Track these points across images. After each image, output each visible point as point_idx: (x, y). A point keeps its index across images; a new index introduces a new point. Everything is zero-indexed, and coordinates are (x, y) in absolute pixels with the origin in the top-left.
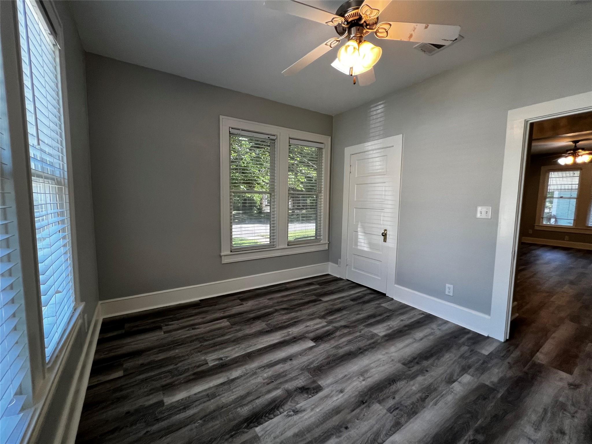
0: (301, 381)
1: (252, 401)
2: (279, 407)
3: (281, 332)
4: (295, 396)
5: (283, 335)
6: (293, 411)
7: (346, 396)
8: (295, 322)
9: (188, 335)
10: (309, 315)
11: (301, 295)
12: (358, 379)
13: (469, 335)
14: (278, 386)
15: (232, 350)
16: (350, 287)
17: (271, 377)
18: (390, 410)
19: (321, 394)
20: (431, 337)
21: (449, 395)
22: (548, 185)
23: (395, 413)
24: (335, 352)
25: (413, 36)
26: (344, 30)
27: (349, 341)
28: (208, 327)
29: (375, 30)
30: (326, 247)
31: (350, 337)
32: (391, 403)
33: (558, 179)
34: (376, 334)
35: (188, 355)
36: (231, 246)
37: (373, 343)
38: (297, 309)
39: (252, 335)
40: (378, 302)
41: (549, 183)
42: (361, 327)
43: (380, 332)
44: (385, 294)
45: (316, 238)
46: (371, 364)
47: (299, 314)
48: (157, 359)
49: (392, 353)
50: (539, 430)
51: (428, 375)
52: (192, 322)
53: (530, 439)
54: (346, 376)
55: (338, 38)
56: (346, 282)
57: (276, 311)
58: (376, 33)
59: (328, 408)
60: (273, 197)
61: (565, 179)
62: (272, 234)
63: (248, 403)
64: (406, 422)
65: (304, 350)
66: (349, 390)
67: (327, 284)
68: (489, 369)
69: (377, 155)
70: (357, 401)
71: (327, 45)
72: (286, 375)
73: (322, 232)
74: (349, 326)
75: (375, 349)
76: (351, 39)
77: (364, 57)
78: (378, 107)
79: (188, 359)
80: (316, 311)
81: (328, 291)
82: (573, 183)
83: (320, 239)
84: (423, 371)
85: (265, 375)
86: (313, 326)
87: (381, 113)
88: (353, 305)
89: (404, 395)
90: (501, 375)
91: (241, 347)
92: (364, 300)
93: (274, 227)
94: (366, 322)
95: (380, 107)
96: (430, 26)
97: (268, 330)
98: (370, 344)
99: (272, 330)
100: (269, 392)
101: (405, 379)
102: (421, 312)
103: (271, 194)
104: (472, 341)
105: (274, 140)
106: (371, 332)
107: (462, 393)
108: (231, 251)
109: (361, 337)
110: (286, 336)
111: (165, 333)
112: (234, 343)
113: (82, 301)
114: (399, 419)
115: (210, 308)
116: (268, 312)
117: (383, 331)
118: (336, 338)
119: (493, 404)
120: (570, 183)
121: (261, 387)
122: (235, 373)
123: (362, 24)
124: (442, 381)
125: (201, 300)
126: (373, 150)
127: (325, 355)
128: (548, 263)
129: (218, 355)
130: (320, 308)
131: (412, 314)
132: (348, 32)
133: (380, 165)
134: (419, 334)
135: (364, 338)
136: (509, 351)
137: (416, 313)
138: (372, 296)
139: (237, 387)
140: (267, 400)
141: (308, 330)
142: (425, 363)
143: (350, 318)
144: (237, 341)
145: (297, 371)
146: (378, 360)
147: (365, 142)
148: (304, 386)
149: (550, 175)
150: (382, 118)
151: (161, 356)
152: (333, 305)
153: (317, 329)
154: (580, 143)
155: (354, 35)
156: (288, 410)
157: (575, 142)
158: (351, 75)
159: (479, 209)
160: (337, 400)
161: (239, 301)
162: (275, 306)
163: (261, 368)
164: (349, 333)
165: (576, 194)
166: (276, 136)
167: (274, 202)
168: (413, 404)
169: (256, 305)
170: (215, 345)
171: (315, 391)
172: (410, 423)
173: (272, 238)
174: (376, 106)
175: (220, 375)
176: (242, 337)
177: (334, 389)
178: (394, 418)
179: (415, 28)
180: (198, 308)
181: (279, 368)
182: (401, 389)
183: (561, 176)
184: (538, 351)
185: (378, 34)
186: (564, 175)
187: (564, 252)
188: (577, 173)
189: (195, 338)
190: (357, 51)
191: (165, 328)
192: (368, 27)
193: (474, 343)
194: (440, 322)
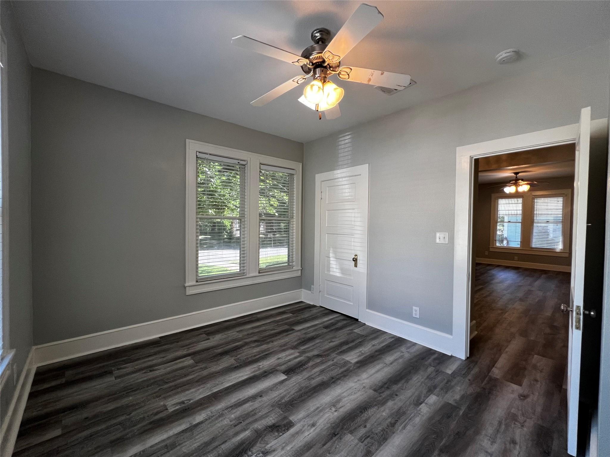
0: (271, 419)
1: (217, 447)
2: (246, 450)
3: (251, 367)
4: (265, 436)
5: (254, 370)
6: (263, 453)
7: (318, 430)
8: (266, 355)
9: (145, 379)
10: (281, 346)
11: (273, 326)
12: (330, 411)
13: (436, 356)
14: (247, 427)
15: (196, 391)
16: (323, 314)
17: (239, 417)
18: (362, 439)
19: (292, 431)
20: (401, 360)
21: (416, 417)
22: (498, 211)
23: (366, 442)
24: (307, 384)
25: (371, 80)
26: (310, 70)
27: (321, 371)
28: (169, 367)
29: (338, 72)
30: (299, 274)
31: (323, 367)
32: (362, 431)
33: (505, 205)
34: (348, 361)
35: (143, 402)
36: (197, 275)
37: (345, 371)
38: (268, 340)
39: (219, 372)
40: (350, 328)
41: (499, 209)
42: (334, 355)
43: (352, 359)
44: (358, 319)
45: (288, 264)
46: (343, 393)
47: (270, 345)
48: (105, 410)
49: (364, 380)
50: (495, 442)
51: (397, 399)
52: (150, 363)
53: (487, 452)
54: (318, 408)
55: (304, 76)
56: (319, 309)
57: (246, 344)
58: (339, 74)
59: (300, 445)
60: (243, 223)
61: (511, 205)
62: (242, 262)
63: (212, 450)
64: (377, 450)
65: (275, 384)
66: (322, 423)
67: (300, 312)
68: (453, 387)
69: (345, 183)
70: (328, 433)
71: (294, 81)
72: (256, 413)
73: (294, 258)
74: (322, 355)
75: (347, 377)
76: (316, 79)
77: (328, 96)
78: (345, 137)
79: (144, 406)
80: (289, 341)
81: (301, 319)
82: (518, 209)
83: (293, 265)
84: (392, 396)
85: (233, 416)
86: (285, 358)
87: (349, 143)
88: (326, 333)
89: (375, 422)
90: (462, 393)
91: (206, 388)
92: (337, 327)
93: (244, 254)
94: (338, 349)
95: (348, 137)
96: (385, 73)
97: (236, 365)
98: (342, 373)
99: (240, 365)
100: (237, 434)
101: (376, 405)
102: (391, 336)
103: (241, 220)
104: (438, 361)
105: (244, 165)
106: (344, 359)
107: (428, 415)
108: (197, 281)
109: (334, 365)
110: (257, 371)
111: (116, 378)
112: (200, 383)
113: (12, 347)
114: (370, 448)
115: (172, 346)
116: (237, 346)
117: (356, 358)
118: (309, 369)
119: (455, 422)
120: (515, 209)
121: (228, 430)
122: (199, 418)
123: (326, 66)
124: (410, 404)
125: (161, 338)
126: (342, 178)
127: (296, 389)
128: (501, 282)
129: (180, 398)
130: (292, 338)
131: (382, 338)
132: (314, 72)
133: (349, 192)
134: (389, 358)
135: (337, 367)
136: (469, 368)
137: (387, 337)
138: (345, 322)
139: (201, 432)
140: (234, 444)
141: (280, 362)
142: (395, 388)
143: (323, 347)
144: (202, 381)
145: (268, 407)
146: (350, 388)
147: (334, 170)
148: (275, 423)
149: (499, 202)
150: (350, 148)
151: (111, 406)
152: (305, 334)
153: (290, 361)
154: (520, 174)
155: (319, 75)
156: (257, 452)
157: (516, 173)
158: (317, 111)
159: (438, 235)
160: (309, 434)
161: (204, 335)
162: (245, 339)
163: (227, 408)
164: (322, 363)
165: (521, 219)
166: (246, 161)
167: (244, 228)
168: (383, 430)
169: (224, 339)
170: (176, 387)
171: (286, 428)
172: (381, 450)
173: (242, 265)
174: (344, 136)
175: (181, 421)
176: (207, 375)
177: (306, 423)
178: (365, 447)
179: (373, 74)
180: (158, 347)
181: (247, 407)
182: (372, 416)
183: (508, 203)
184: (493, 366)
185: (340, 75)
186: (510, 202)
187: (514, 271)
188: (520, 200)
189: (152, 381)
190: (321, 91)
191: (116, 373)
192: (331, 69)
193: (439, 364)
194: (409, 345)
